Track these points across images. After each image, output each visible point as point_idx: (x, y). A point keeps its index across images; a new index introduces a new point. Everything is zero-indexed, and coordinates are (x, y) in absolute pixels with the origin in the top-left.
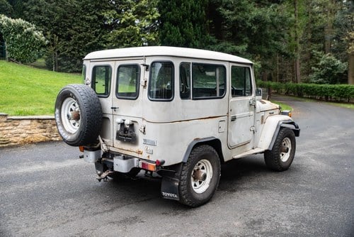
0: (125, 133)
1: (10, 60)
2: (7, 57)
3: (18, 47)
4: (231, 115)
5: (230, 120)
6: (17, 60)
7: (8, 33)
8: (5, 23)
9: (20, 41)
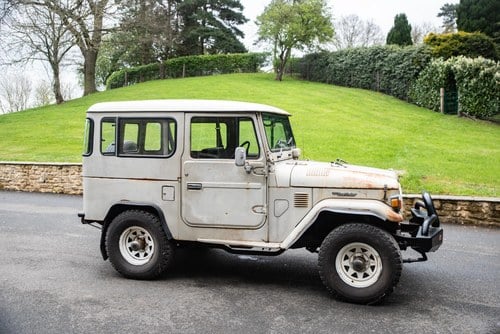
1: (462, 115)
2: (460, 110)
3: (471, 96)
4: (186, 182)
5: (184, 187)
6: (471, 114)
7: (461, 79)
8: (459, 67)
9: (475, 88)
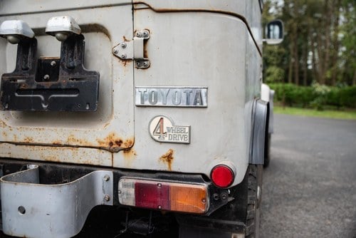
0: (39, 78)
